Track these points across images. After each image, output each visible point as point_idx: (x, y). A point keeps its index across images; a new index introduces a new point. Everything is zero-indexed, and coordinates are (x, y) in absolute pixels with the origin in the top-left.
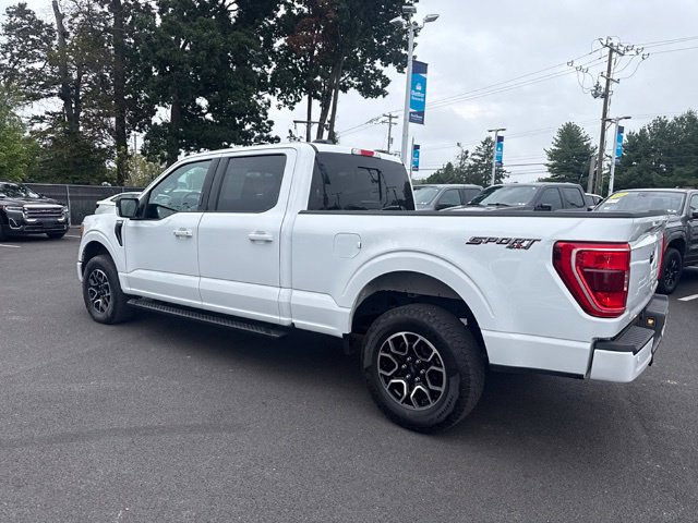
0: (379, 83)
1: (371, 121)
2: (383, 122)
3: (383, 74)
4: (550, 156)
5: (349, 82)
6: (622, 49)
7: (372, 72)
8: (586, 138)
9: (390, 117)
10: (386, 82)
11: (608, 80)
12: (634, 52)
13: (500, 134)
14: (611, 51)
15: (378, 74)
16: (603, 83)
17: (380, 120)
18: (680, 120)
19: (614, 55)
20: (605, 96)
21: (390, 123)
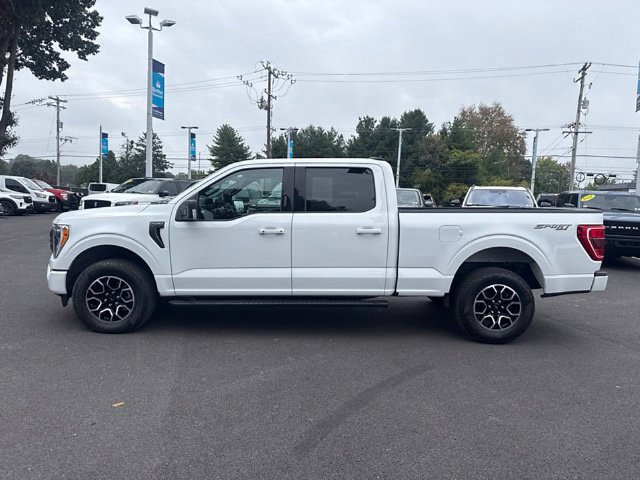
0: (55, 65)
1: (33, 102)
2: (49, 105)
3: (60, 56)
4: (212, 151)
5: (22, 59)
6: (276, 72)
7: (47, 52)
8: (240, 139)
9: (58, 100)
10: (64, 65)
11: (269, 96)
12: (285, 77)
13: (193, 131)
14: (270, 73)
15: (55, 56)
16: (266, 98)
17: (45, 102)
18: (305, 132)
19: (272, 76)
20: (268, 108)
21: (58, 108)
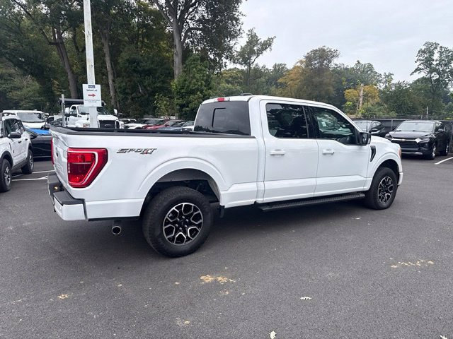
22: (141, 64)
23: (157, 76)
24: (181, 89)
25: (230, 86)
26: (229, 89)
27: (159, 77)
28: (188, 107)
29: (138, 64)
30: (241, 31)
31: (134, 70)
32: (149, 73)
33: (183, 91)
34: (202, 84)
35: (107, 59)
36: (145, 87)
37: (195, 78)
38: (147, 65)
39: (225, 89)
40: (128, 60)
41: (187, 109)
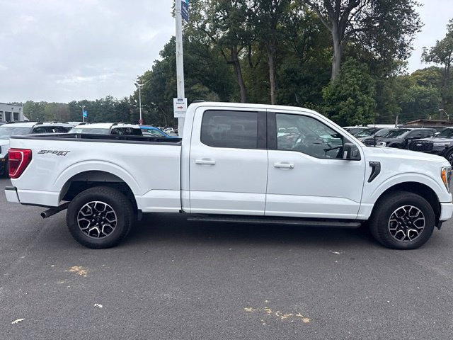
22: (298, 73)
23: (313, 83)
24: (332, 95)
25: (423, 88)
26: (422, 92)
27: (316, 85)
28: (338, 114)
29: (296, 74)
30: (420, 24)
31: (291, 80)
32: (307, 81)
33: (333, 97)
34: (354, 89)
35: (271, 71)
36: (301, 96)
37: (347, 83)
38: (304, 73)
39: (416, 92)
40: (286, 71)
41: (337, 116)
